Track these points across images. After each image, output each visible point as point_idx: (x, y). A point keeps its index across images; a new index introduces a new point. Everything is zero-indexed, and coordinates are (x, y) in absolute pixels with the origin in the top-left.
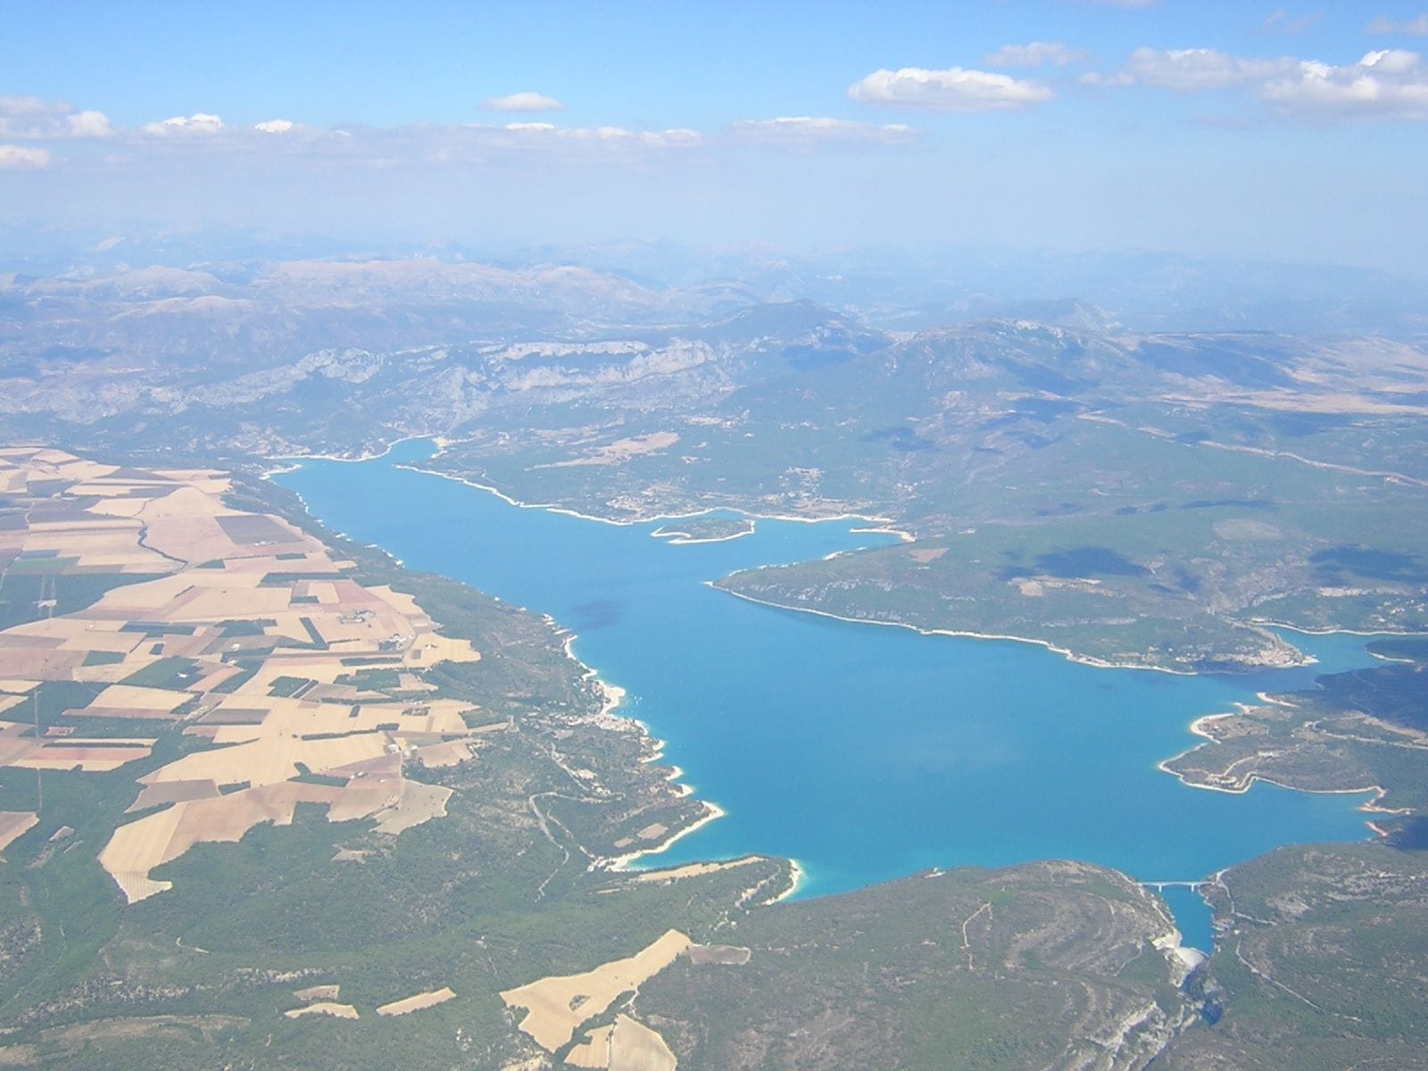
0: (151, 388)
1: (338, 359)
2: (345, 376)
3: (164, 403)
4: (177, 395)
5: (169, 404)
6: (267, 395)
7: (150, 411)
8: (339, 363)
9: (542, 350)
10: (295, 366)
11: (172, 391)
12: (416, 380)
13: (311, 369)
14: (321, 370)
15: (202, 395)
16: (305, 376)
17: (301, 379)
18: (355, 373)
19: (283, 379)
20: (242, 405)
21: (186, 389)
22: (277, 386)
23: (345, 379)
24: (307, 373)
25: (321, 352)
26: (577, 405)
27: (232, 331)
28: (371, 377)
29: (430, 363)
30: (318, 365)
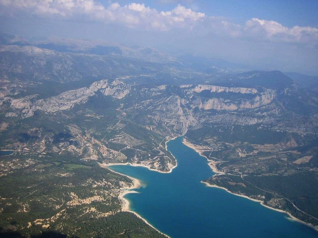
0: (11, 99)
1: (109, 85)
2: (114, 95)
3: (18, 109)
4: (27, 104)
5: (22, 109)
6: (76, 104)
7: (10, 114)
8: (110, 88)
9: (211, 89)
10: (89, 88)
11: (24, 102)
12: (152, 100)
13: (96, 90)
14: (101, 91)
15: (42, 105)
16: (94, 94)
17: (91, 95)
18: (119, 93)
19: (83, 95)
20: (64, 111)
21: (32, 101)
22: (80, 99)
23: (113, 97)
24: (95, 92)
25: (101, 81)
26: (260, 128)
27: (43, 63)
28: (126, 96)
29: (158, 91)
30: (99, 87)
